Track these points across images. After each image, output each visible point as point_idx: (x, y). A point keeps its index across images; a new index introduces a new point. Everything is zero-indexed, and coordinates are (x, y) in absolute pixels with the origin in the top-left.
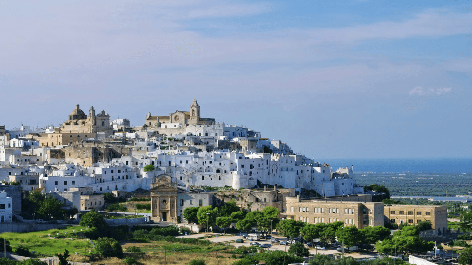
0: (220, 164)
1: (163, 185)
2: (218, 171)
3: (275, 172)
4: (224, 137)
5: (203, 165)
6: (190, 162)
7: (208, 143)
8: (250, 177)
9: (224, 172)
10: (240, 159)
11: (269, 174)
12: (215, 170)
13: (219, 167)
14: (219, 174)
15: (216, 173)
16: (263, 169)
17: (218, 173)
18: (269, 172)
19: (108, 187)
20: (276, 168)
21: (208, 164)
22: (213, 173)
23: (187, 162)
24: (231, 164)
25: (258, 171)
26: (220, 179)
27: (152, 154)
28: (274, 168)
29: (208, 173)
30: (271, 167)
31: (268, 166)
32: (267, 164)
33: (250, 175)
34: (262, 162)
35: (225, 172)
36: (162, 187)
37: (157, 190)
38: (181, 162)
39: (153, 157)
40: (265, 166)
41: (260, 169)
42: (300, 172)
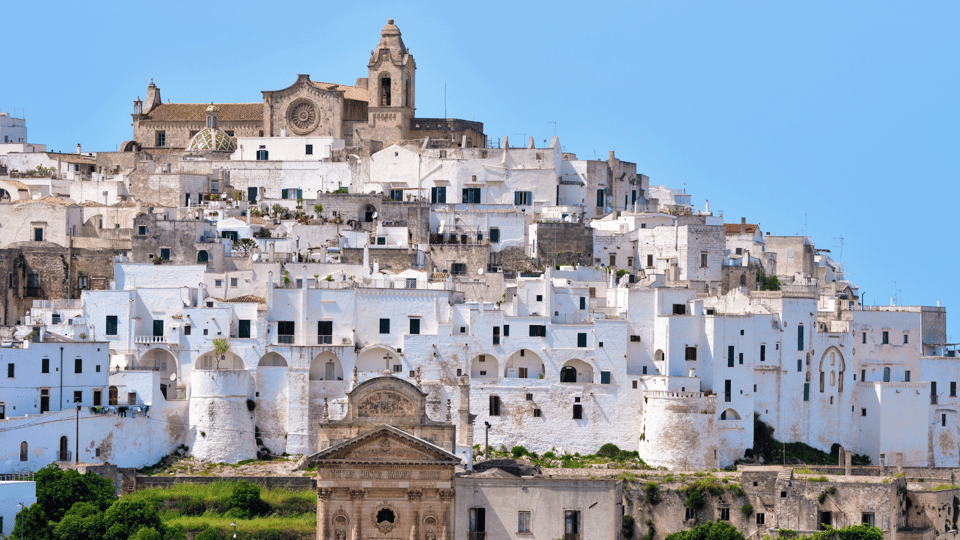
0: (582, 340)
1: (384, 434)
2: (569, 375)
3: (831, 390)
4: (565, 209)
5: (496, 341)
6: (429, 328)
7: (495, 235)
8: (728, 405)
9: (597, 379)
10: (679, 318)
11: (806, 398)
12: (553, 373)
13: (579, 353)
14: (573, 390)
15: (558, 384)
16: (778, 370)
17: (569, 386)
18: (807, 387)
19: (24, 444)
20: (837, 370)
21: (520, 336)
22: (543, 384)
23: (415, 326)
24: (635, 339)
25: (759, 378)
26: (578, 412)
27: (234, 282)
28: (827, 369)
29: (522, 383)
30: (815, 360)
31: (802, 356)
32: (801, 347)
33: (728, 397)
34: (776, 336)
35: (606, 377)
36: (376, 445)
37: (353, 457)
38: (385, 326)
39: (242, 300)
40: (791, 355)
41: (764, 370)
42: (943, 390)
